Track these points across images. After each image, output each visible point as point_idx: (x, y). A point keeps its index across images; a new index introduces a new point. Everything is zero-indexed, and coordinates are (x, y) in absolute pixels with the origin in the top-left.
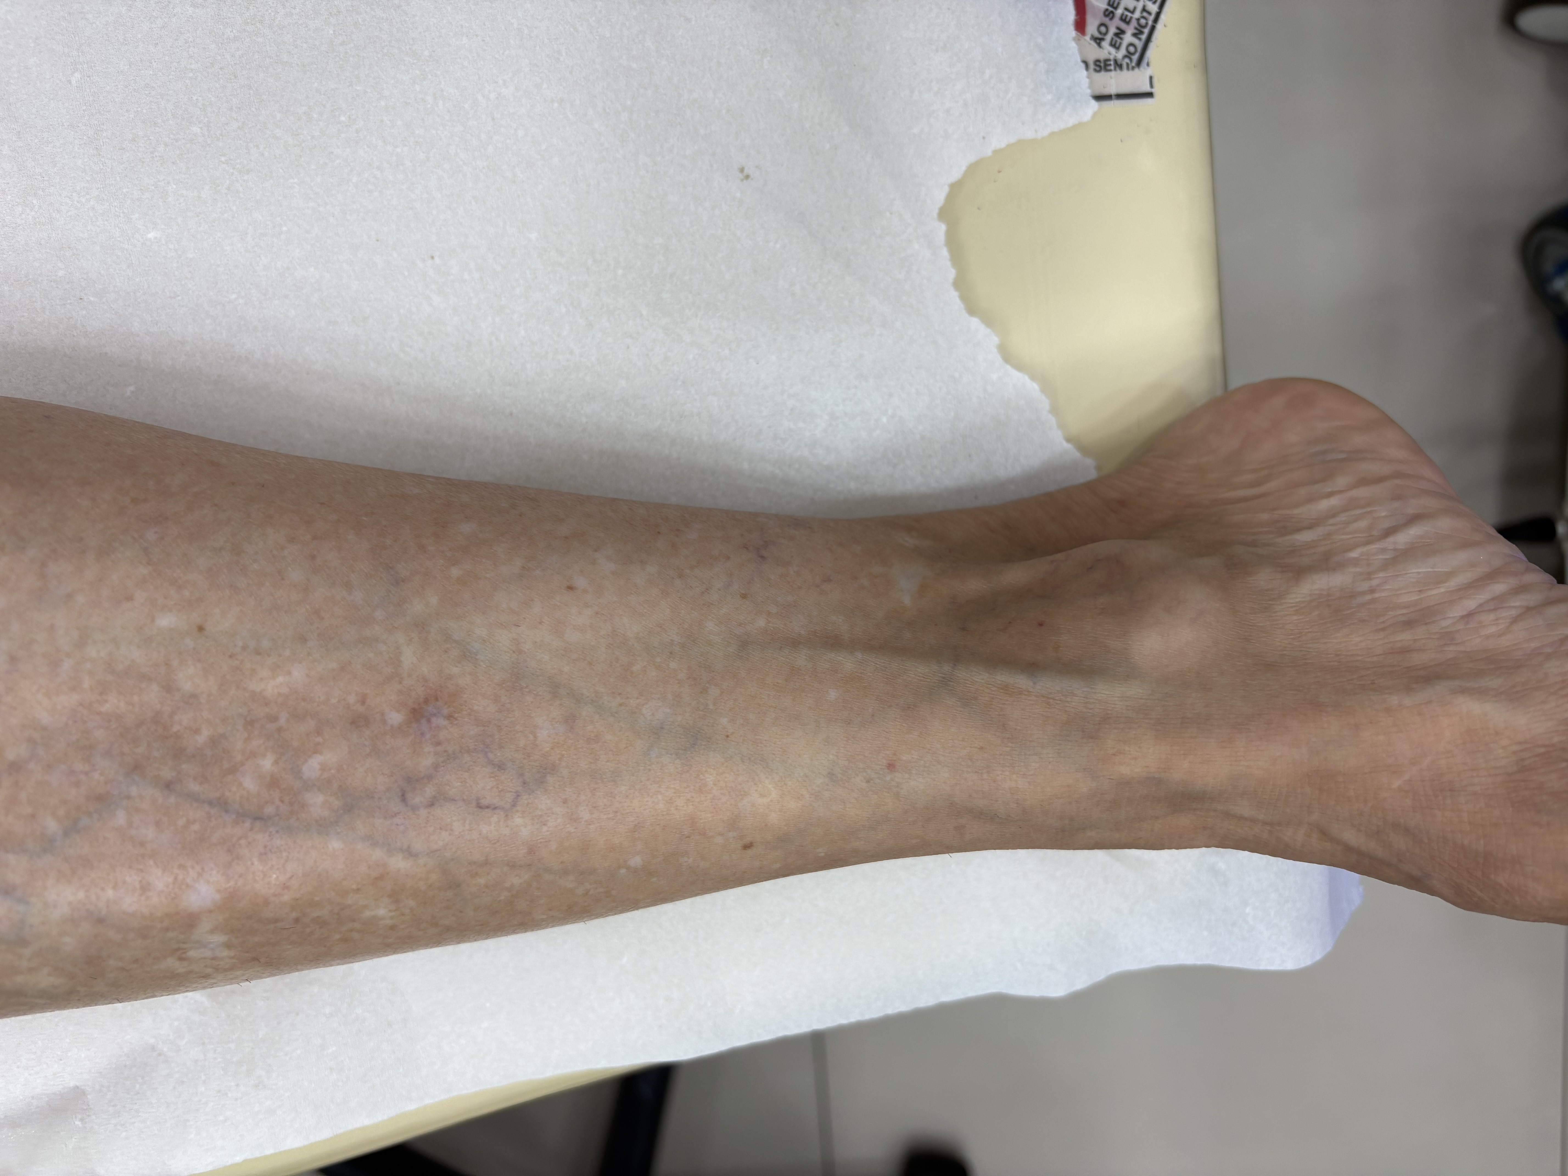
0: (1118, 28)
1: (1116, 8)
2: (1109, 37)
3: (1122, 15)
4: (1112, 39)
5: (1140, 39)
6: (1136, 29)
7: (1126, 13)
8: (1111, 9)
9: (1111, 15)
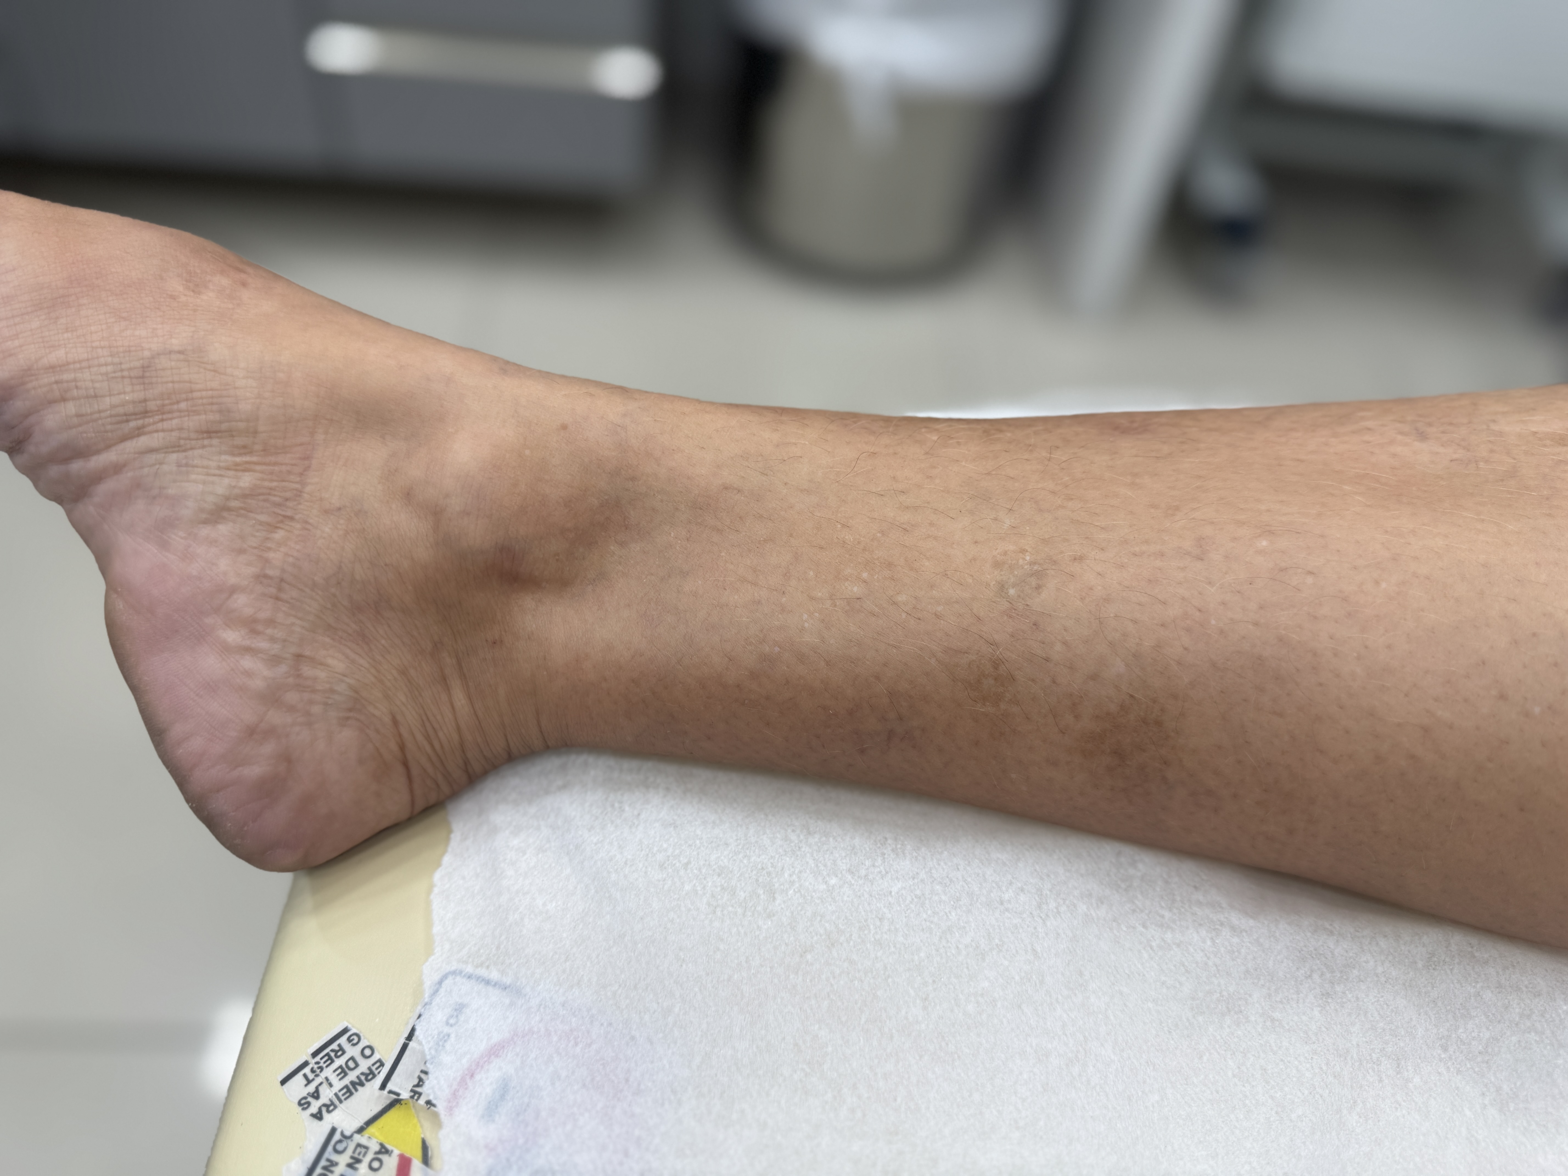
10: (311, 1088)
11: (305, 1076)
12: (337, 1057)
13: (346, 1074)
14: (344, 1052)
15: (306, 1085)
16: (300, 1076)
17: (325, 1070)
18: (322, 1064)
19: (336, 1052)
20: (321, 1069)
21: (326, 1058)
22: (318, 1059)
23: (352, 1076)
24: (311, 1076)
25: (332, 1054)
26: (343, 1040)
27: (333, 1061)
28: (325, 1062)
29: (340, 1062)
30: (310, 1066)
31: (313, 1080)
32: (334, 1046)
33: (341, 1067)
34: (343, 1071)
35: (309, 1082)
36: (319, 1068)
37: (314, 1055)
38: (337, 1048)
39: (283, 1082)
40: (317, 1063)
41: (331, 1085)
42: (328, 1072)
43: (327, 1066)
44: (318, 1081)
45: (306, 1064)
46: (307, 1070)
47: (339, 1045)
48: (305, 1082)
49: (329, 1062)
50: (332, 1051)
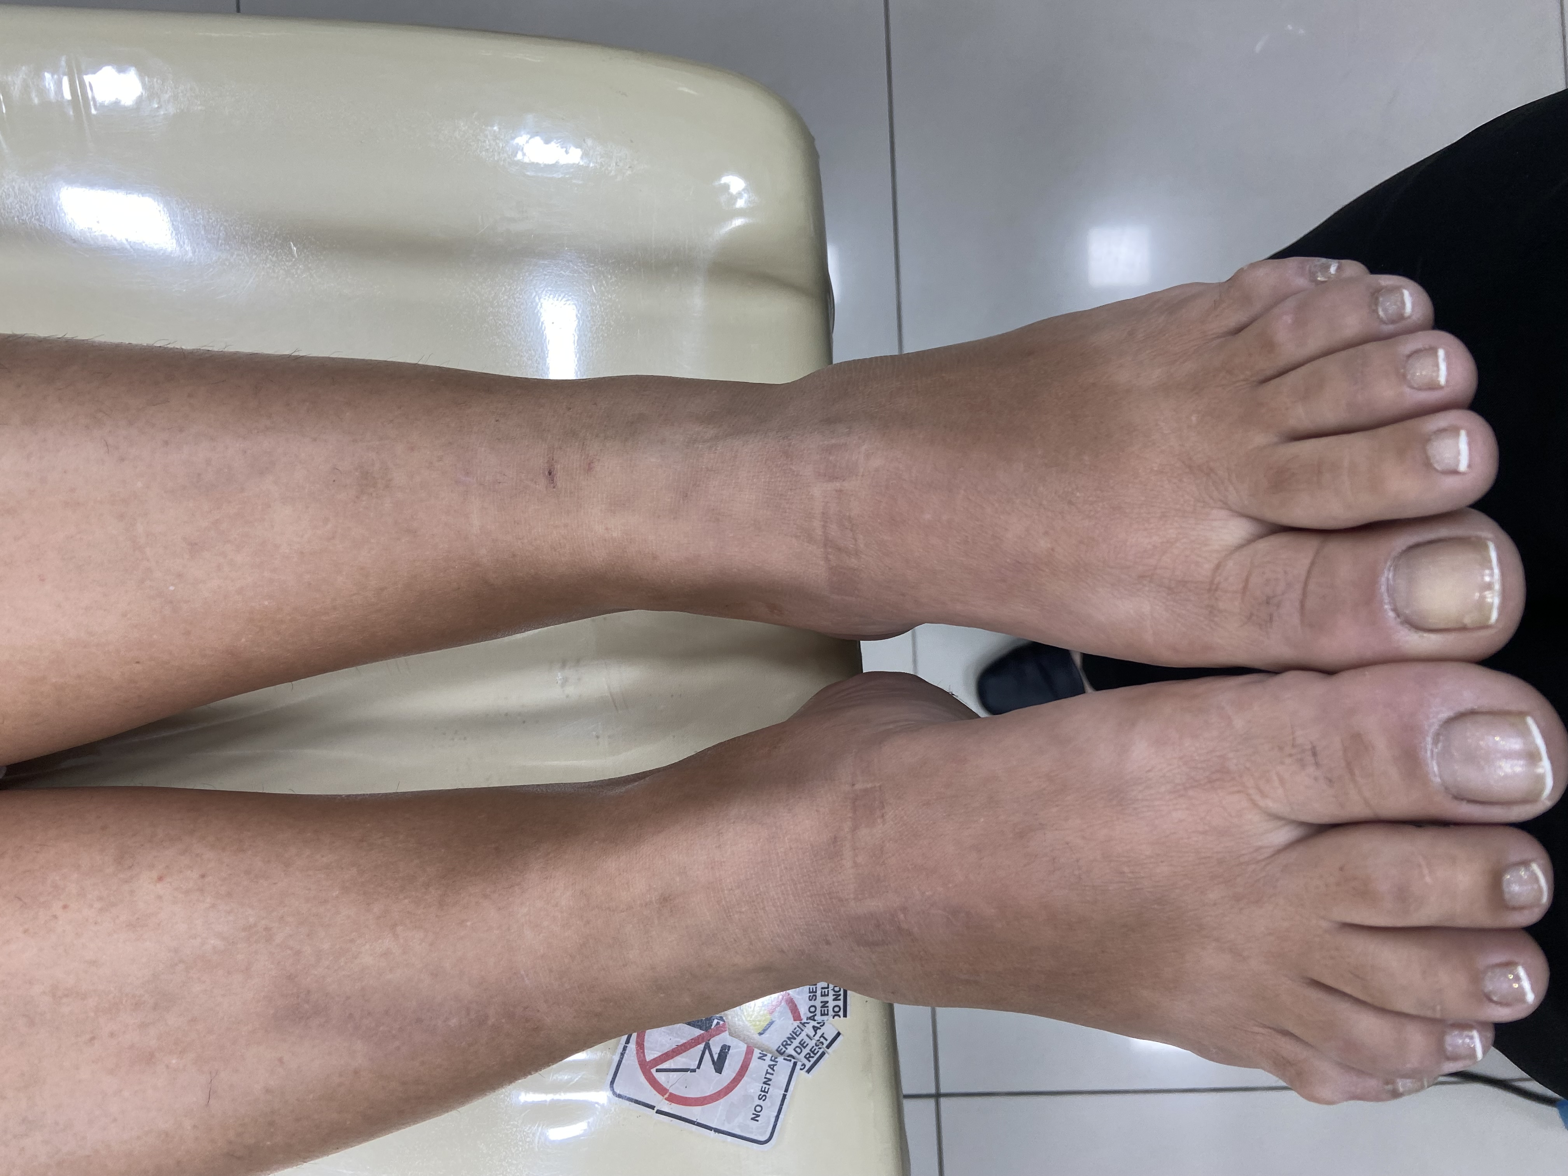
0: (822, 1002)
1: (816, 992)
2: (818, 1012)
3: (822, 992)
4: (821, 1011)
5: (840, 1000)
6: (834, 995)
7: (823, 990)
8: (812, 994)
9: (814, 997)
10: (819, 1032)
11: (826, 1040)
12: (808, 1054)
13: (800, 1043)
14: (805, 1057)
15: (823, 1034)
16: (829, 1040)
17: (814, 1045)
18: (817, 1047)
19: (810, 1057)
20: (816, 1045)
21: (815, 1052)
22: (821, 1051)
23: (796, 1043)
24: (822, 1040)
25: (812, 1055)
26: (808, 1065)
27: (811, 1050)
28: (815, 1049)
29: (806, 1051)
30: (824, 1046)
31: (820, 1038)
32: (813, 1060)
33: (805, 1047)
34: (802, 1045)
35: (822, 1036)
36: (818, 1045)
37: (823, 1054)
38: (810, 1059)
39: (839, 1034)
40: (820, 1048)
41: (807, 1035)
42: (812, 1043)
43: (813, 1047)
44: (817, 1037)
45: (828, 1047)
46: (826, 1043)
47: (810, 1061)
48: (824, 1035)
49: (813, 1050)
50: (813, 1057)
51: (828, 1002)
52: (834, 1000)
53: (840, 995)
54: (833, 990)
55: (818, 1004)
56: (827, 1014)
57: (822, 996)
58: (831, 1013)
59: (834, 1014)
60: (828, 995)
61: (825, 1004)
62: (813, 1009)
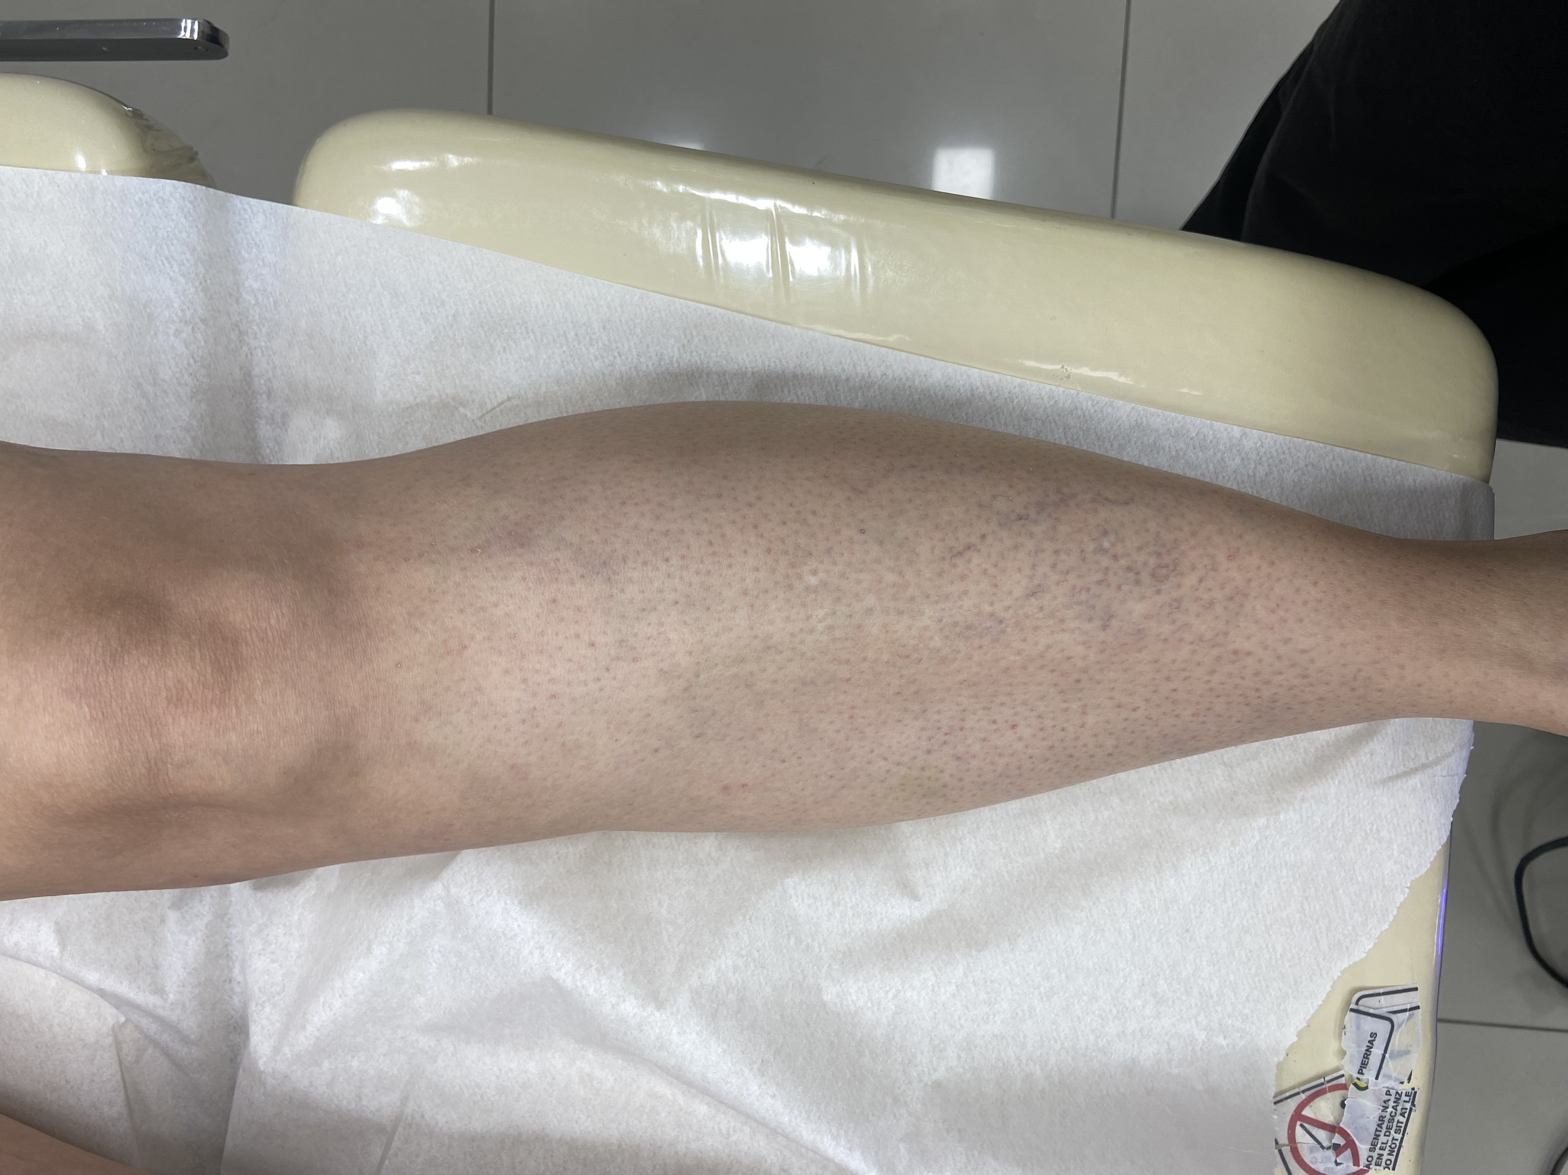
51: (1382, 1155)
52: (1389, 1154)
53: (1394, 1151)
54: (1390, 1146)
55: (1375, 1155)
56: (1380, 1165)
57: (1380, 1149)
58: (1383, 1164)
59: (1385, 1165)
60: (1384, 1150)
61: (1380, 1156)
62: (1370, 1159)
